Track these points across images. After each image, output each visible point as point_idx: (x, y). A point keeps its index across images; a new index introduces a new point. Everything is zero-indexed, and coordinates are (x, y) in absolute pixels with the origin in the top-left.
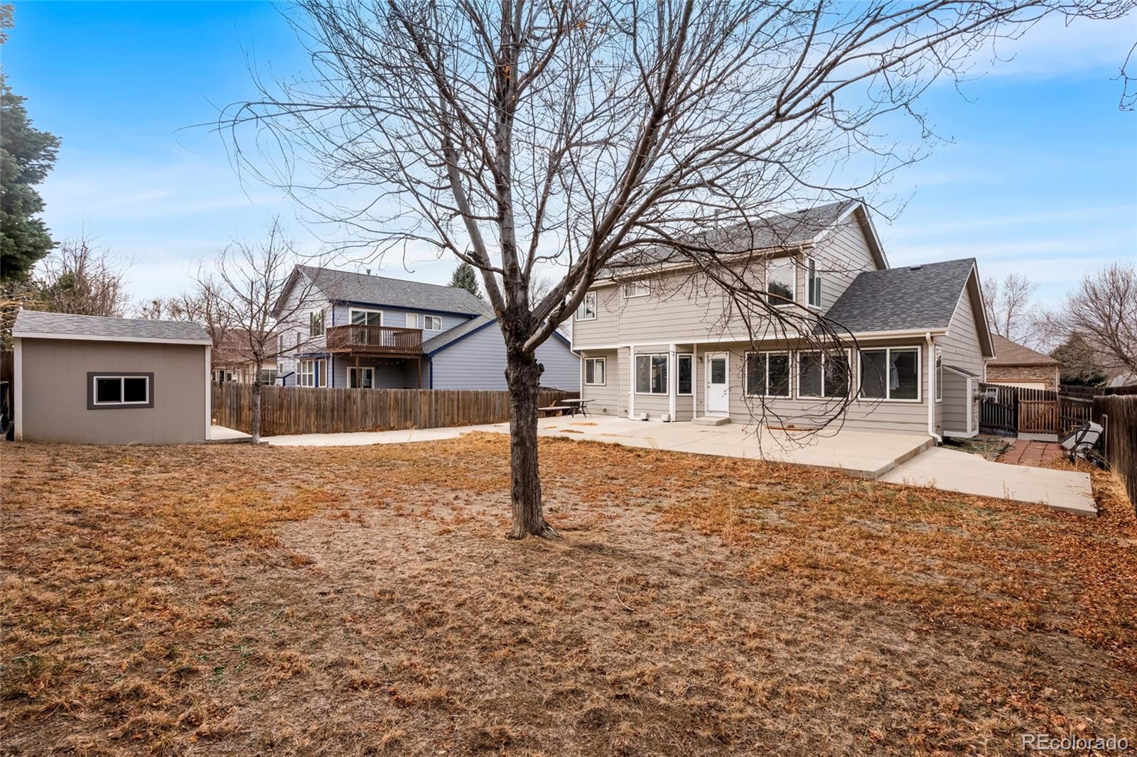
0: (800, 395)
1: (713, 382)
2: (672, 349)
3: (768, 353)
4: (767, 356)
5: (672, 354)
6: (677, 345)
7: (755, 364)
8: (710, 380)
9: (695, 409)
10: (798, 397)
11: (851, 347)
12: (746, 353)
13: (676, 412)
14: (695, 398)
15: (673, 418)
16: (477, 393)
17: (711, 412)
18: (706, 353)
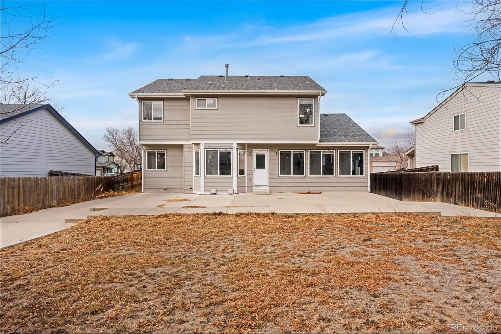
0: (310, 175)
1: (257, 168)
2: (235, 146)
3: (292, 151)
4: (292, 153)
5: (235, 150)
6: (238, 144)
7: (285, 157)
8: (255, 167)
9: (246, 185)
10: (309, 176)
11: (335, 150)
12: (279, 151)
13: (238, 187)
14: (246, 178)
15: (236, 192)
16: (36, 180)
17: (257, 186)
18: (253, 150)
